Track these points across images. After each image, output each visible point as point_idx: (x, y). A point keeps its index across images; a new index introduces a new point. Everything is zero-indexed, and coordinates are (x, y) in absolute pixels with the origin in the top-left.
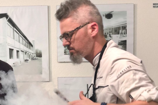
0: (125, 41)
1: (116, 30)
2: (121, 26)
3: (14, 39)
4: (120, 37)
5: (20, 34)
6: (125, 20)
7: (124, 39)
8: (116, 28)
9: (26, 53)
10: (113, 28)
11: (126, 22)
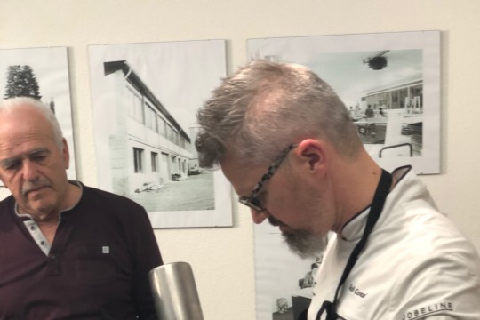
0: (419, 125)
1: (397, 98)
2: (408, 87)
3: (144, 123)
4: (407, 115)
5: (159, 113)
6: (418, 72)
7: (415, 120)
8: (396, 92)
9: (174, 158)
10: (388, 93)
11: (420, 76)
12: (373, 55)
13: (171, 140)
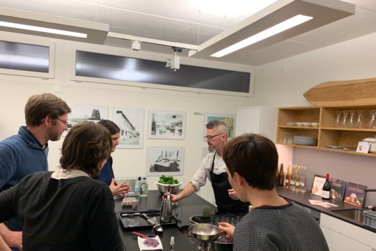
6: (181, 120)
7: (181, 129)
9: (131, 133)
10: (176, 123)
12: (173, 115)
13: (131, 129)
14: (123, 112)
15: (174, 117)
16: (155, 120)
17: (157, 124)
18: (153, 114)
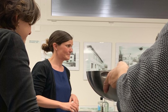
3: (94, 58)
5: (97, 56)
12: (140, 48)
13: (99, 62)
14: (93, 47)
15: (141, 49)
16: (122, 53)
17: (124, 56)
18: (120, 47)
